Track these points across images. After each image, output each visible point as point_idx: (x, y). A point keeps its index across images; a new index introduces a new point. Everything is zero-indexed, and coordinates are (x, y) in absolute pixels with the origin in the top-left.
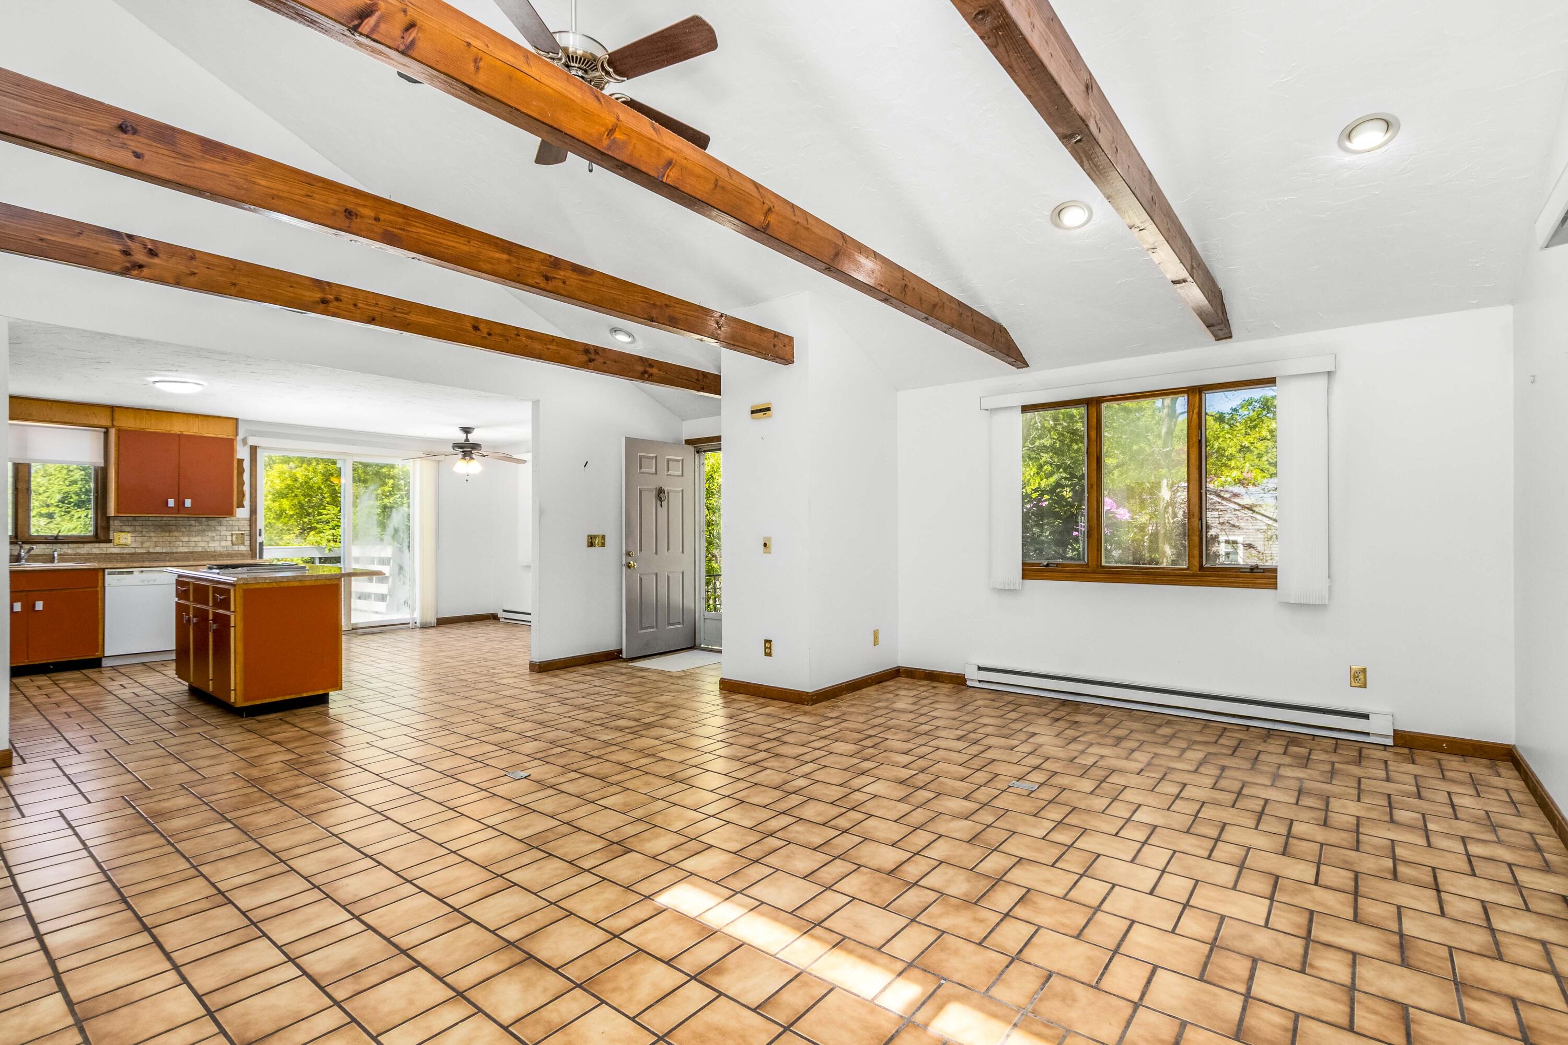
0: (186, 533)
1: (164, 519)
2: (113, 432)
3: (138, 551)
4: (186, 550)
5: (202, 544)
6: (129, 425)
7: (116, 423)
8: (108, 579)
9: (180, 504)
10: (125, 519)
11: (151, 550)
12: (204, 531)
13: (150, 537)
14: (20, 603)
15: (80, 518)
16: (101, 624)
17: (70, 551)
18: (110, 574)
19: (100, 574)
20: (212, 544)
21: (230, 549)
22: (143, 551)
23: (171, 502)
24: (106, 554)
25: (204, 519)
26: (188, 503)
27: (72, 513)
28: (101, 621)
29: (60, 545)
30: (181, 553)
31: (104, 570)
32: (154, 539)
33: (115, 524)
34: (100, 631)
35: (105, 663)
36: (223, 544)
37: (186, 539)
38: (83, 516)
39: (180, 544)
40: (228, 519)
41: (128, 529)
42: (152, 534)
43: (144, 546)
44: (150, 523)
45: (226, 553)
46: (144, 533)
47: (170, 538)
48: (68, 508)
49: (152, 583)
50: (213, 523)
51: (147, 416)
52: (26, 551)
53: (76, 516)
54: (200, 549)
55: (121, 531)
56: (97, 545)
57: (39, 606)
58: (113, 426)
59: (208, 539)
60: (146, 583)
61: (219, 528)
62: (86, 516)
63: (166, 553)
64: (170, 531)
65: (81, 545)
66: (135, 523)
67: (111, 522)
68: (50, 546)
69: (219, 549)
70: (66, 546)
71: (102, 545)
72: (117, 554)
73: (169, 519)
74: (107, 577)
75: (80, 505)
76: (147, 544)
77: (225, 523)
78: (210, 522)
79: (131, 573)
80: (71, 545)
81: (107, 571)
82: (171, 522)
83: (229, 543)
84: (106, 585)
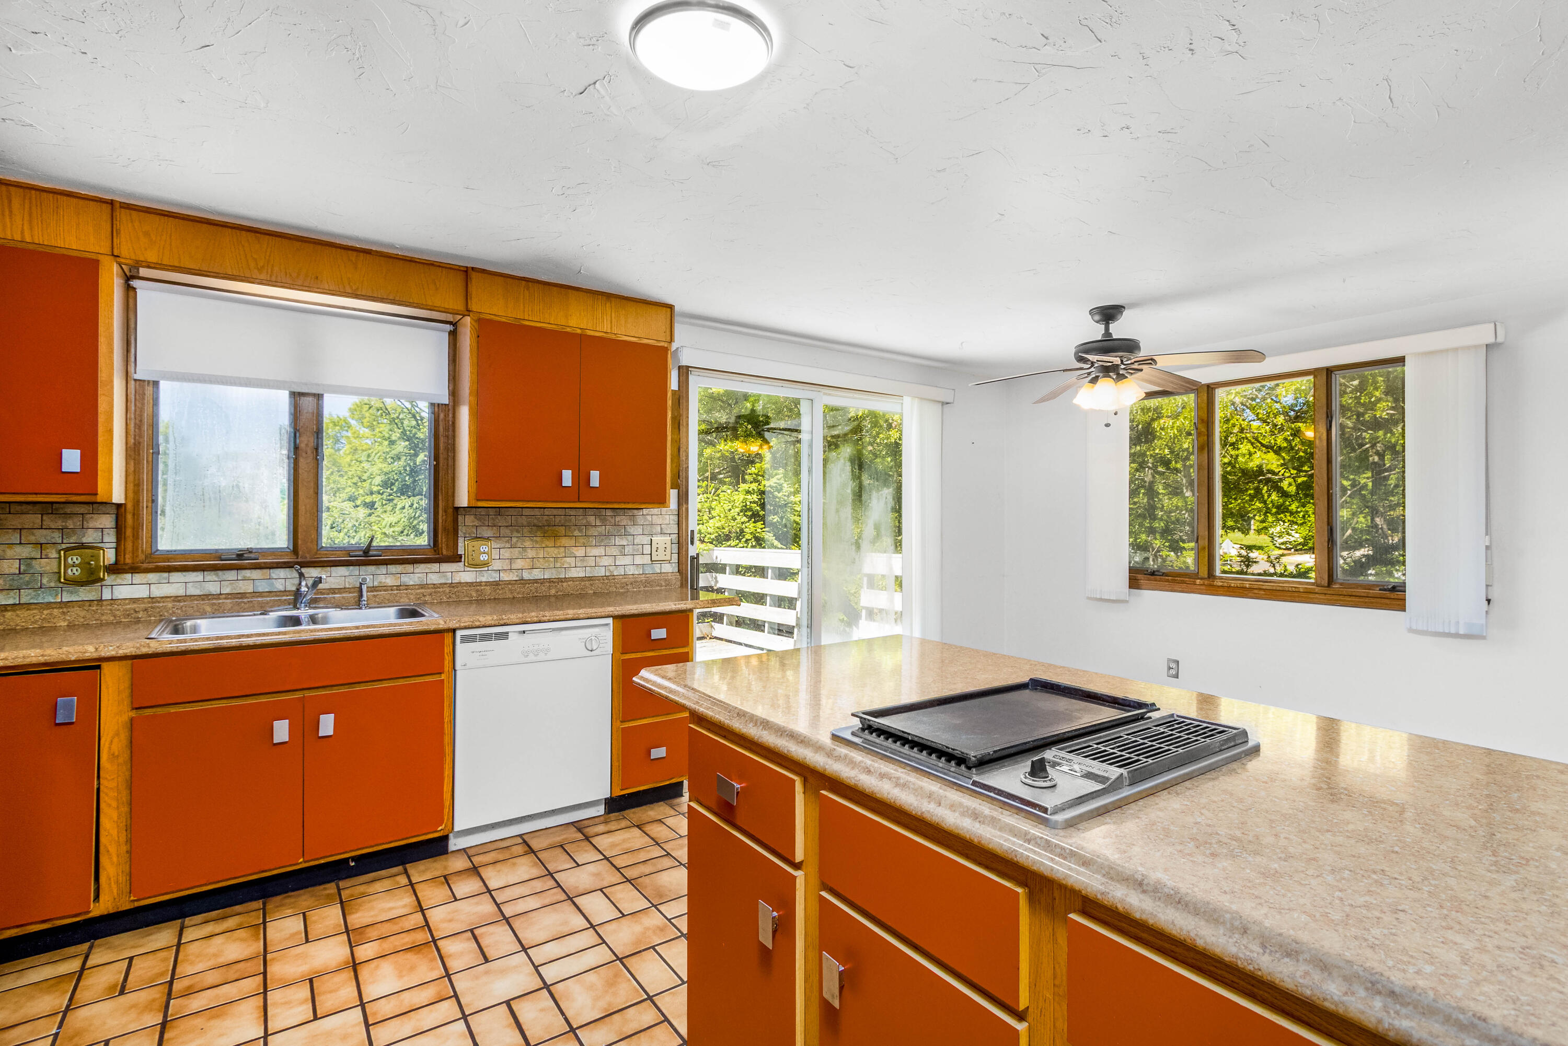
0: (582, 540)
1: (547, 512)
2: (467, 326)
3: (506, 577)
4: (582, 575)
5: (606, 561)
6: (494, 311)
7: (474, 306)
8: (463, 651)
9: (581, 479)
10: (483, 512)
11: (526, 576)
12: (608, 535)
13: (524, 548)
14: (286, 723)
15: (404, 508)
16: (448, 759)
17: (390, 581)
18: (466, 639)
19: (448, 638)
20: (621, 561)
21: (648, 570)
22: (512, 577)
23: (567, 478)
24: (451, 585)
25: (609, 513)
26: (595, 478)
27: (395, 502)
28: (448, 750)
29: (372, 569)
30: (573, 579)
31: (454, 631)
32: (531, 553)
33: (467, 521)
34: (447, 772)
35: (455, 844)
36: (639, 560)
37: (580, 552)
38: (407, 506)
39: (571, 561)
40: (645, 512)
41: (487, 533)
42: (528, 544)
43: (514, 566)
44: (524, 520)
45: (643, 578)
46: (514, 540)
47: (556, 551)
48: (390, 495)
49: (542, 657)
50: (623, 520)
51: (527, 292)
52: (310, 584)
53: (399, 506)
54: (601, 572)
55: (477, 538)
56: (435, 567)
57: (327, 725)
58: (468, 311)
59: (614, 551)
60: (532, 657)
61: (632, 530)
62: (411, 506)
63: (550, 581)
64: (556, 536)
65: (409, 568)
66: (501, 521)
67: (460, 518)
68: (355, 570)
69: (631, 570)
70: (383, 569)
71: (446, 567)
72: (470, 584)
73: (555, 512)
74: (460, 647)
75: (404, 491)
76: (519, 564)
77: (640, 520)
78: (618, 519)
79: (504, 636)
80: (393, 568)
81: (459, 634)
82: (558, 519)
83: (647, 559)
84: (458, 667)
